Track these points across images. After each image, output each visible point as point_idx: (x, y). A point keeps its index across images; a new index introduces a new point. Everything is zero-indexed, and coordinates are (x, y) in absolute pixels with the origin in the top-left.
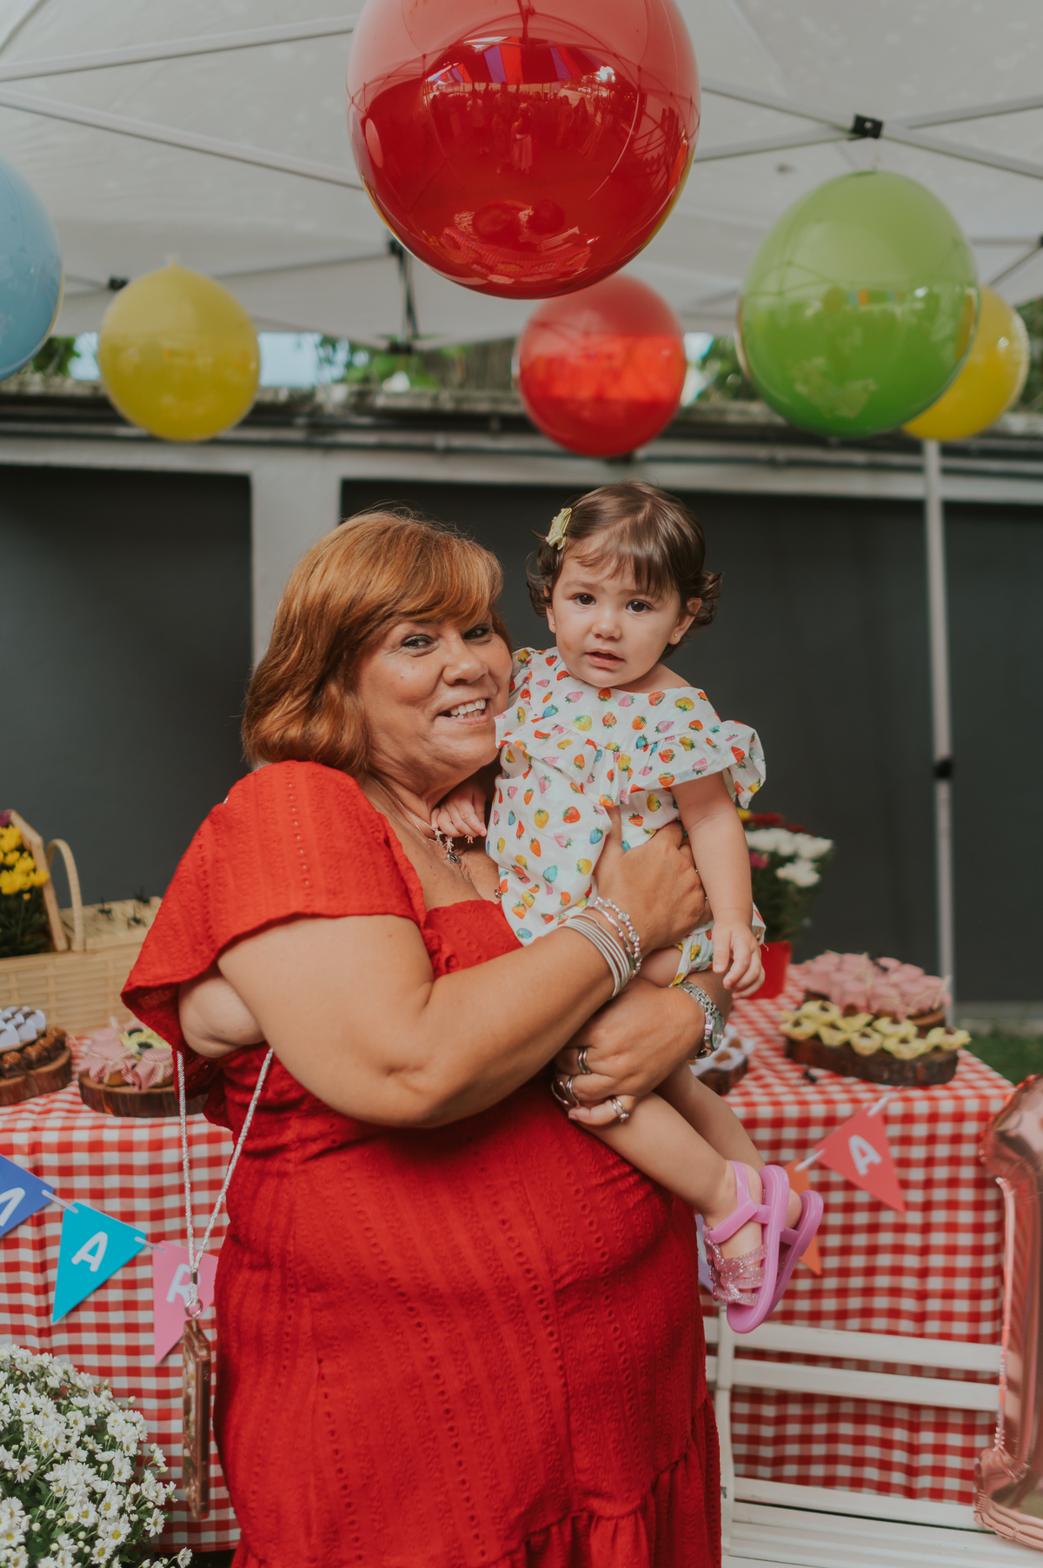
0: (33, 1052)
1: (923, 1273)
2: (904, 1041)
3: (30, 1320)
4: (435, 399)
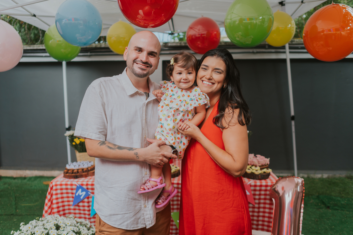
0: (89, 169)
1: (258, 216)
2: (257, 171)
3: (87, 216)
4: (180, 43)
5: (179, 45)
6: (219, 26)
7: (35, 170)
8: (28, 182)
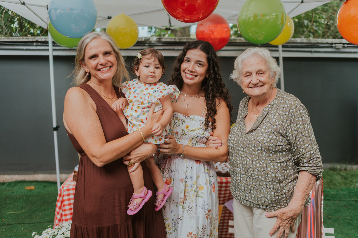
5: (173, 40)
6: (228, 21)
7: (15, 174)
8: (8, 188)
